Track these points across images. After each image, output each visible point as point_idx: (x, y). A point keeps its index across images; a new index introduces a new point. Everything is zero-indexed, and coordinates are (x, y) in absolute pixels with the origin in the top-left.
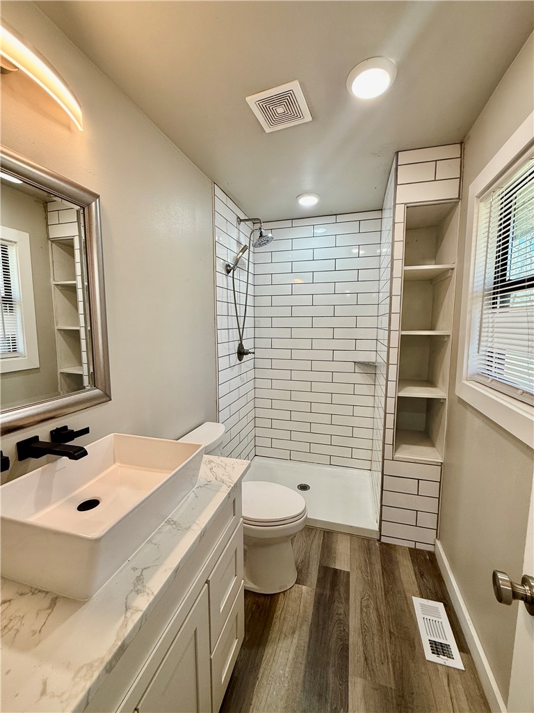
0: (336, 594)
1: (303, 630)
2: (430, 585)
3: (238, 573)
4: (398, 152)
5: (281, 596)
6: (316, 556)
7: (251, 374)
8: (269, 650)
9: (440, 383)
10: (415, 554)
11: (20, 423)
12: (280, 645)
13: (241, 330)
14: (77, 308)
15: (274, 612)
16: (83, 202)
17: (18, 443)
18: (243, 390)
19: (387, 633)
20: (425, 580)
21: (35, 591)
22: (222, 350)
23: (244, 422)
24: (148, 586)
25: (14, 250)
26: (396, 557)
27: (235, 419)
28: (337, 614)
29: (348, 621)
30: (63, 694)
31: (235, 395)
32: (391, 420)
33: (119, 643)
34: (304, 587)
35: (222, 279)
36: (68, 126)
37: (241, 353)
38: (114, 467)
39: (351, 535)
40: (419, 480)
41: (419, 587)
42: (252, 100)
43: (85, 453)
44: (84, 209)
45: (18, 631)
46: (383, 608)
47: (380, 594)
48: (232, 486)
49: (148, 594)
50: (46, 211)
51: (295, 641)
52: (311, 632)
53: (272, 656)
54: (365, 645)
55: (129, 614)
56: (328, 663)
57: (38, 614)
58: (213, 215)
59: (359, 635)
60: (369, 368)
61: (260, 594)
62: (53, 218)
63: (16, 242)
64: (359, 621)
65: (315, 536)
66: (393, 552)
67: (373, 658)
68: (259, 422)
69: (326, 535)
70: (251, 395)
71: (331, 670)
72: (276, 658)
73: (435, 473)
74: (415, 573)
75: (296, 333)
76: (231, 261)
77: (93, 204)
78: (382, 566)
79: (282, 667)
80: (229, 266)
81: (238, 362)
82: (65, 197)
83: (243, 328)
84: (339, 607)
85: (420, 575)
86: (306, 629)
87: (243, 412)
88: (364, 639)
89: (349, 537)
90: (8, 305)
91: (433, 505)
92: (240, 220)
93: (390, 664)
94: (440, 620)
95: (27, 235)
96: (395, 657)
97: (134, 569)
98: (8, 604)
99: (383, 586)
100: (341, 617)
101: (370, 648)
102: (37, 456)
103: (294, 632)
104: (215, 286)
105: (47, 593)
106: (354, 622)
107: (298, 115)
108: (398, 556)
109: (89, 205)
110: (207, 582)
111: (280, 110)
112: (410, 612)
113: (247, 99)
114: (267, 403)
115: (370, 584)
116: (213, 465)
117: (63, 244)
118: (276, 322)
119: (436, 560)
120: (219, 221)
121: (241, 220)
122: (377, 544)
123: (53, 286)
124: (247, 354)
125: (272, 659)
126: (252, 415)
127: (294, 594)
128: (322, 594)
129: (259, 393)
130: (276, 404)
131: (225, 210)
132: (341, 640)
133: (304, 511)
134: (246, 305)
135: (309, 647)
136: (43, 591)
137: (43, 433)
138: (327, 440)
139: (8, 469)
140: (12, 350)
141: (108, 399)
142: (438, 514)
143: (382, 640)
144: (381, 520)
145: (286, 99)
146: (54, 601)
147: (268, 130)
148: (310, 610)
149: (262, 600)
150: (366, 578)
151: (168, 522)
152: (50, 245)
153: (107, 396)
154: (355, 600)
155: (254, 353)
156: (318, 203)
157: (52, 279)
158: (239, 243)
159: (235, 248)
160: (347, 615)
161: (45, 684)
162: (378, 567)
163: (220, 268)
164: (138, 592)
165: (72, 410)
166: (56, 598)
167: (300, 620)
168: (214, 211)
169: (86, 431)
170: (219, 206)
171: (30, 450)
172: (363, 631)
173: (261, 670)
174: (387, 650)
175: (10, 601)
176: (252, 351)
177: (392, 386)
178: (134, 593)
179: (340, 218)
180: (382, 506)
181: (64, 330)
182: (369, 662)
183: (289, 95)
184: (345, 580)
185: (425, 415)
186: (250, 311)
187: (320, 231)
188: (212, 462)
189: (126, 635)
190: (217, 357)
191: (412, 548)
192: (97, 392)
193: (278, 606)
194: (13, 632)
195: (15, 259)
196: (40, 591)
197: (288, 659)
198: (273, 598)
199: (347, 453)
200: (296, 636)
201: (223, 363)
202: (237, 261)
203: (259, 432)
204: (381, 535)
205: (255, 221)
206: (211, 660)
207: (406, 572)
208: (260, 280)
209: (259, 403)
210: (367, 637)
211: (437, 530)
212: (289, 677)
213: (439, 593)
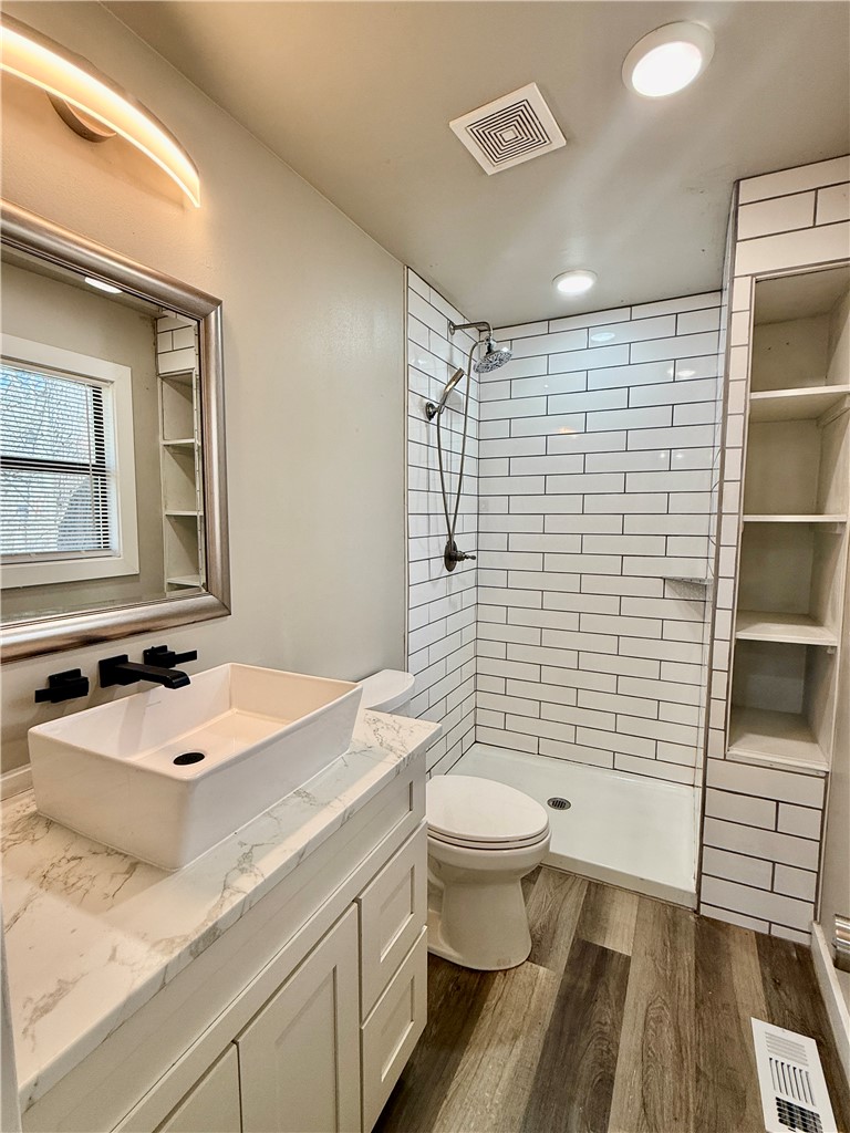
0: (600, 991)
1: (532, 1037)
2: (793, 1004)
3: (416, 909)
4: (737, 183)
5: (499, 979)
6: (570, 921)
7: (470, 597)
8: (469, 1058)
9: (828, 620)
10: (767, 945)
11: (104, 634)
12: (490, 1052)
13: (451, 518)
14: (194, 484)
15: (485, 1000)
16: (199, 310)
17: (100, 662)
18: (454, 623)
19: (692, 1071)
20: (783, 994)
21: (111, 852)
22: (416, 549)
23: (455, 679)
24: (257, 865)
25: (110, 394)
26: (729, 946)
27: (438, 671)
28: (599, 1022)
29: (618, 1038)
30: (134, 964)
31: (437, 631)
32: (721, 683)
33: (210, 924)
34: (542, 969)
35: (418, 429)
36: (180, 203)
37: (452, 557)
38: (229, 713)
39: (641, 896)
40: (778, 802)
41: (769, 1004)
42: (460, 126)
43: (187, 682)
44: (199, 322)
45: (87, 891)
46: (688, 1030)
47: (687, 1003)
48: (405, 756)
49: (256, 875)
50: (156, 333)
51: (517, 1051)
52: (546, 1043)
53: (473, 1066)
54: (645, 1084)
55: (227, 894)
56: (572, 1099)
57: (112, 877)
58: (405, 321)
59: (636, 1063)
60: (694, 590)
61: (463, 967)
62: (164, 343)
63: (112, 382)
64: (639, 1042)
65: (570, 889)
66: (722, 936)
67: (659, 1107)
68: (483, 683)
69: (593, 889)
70: (470, 633)
71: (576, 1111)
72: (480, 1072)
73: (813, 792)
74: (764, 979)
75: (552, 524)
76: (435, 398)
77: (213, 314)
78: (697, 957)
79: (489, 1088)
80: (431, 406)
81: (446, 572)
82: (178, 309)
83: (456, 514)
84: (603, 1012)
85: (774, 982)
86: (538, 1036)
87: (453, 662)
88: (644, 1073)
89: (636, 898)
90: (99, 478)
91: (808, 855)
92: (453, 327)
93: (692, 1124)
94: (805, 1069)
95: (128, 370)
96: (702, 1113)
97: (242, 844)
98: (77, 861)
99: (693, 991)
100: (607, 1029)
101: (654, 1088)
102: (125, 682)
103: (515, 1038)
104: (406, 440)
105: (126, 856)
106: (629, 1040)
107: (541, 138)
108: (732, 944)
109: (206, 316)
110: (356, 900)
111: (509, 135)
112: (743, 1044)
113: (451, 124)
114: (499, 650)
115: (670, 984)
116: (379, 725)
117: (176, 381)
118: (518, 505)
119: (812, 961)
120: (415, 329)
121: (456, 327)
122: (692, 918)
123: (161, 447)
124: (461, 559)
125: (474, 1072)
126: (469, 669)
127: (522, 978)
128: (573, 987)
129: (484, 630)
130: (514, 652)
131: (427, 312)
132: (601, 1065)
133: (545, 830)
134: (461, 474)
135: (540, 1066)
136: (121, 854)
137: (134, 650)
138: (607, 722)
139: (86, 694)
140: (102, 545)
141: (226, 612)
142: (818, 873)
143: (681, 1079)
144: (700, 873)
145: (520, 116)
146: (134, 866)
147: (490, 170)
148: (549, 1008)
149: (464, 977)
150: (661, 972)
151: (298, 793)
152: (159, 385)
153: (224, 609)
154: (636, 1004)
155: (473, 558)
156: (593, 286)
157: (160, 437)
158: (450, 365)
159: (445, 376)
160: (617, 1025)
161: (115, 950)
162: (688, 957)
163: (416, 410)
164: (243, 871)
165: (176, 622)
166: (137, 863)
167: (528, 1019)
168: (406, 314)
169: (192, 656)
170: (415, 306)
171: (116, 673)
172: (645, 1058)
173: (454, 1086)
174: (687, 1096)
175: (80, 858)
176: (475, 554)
177: (724, 620)
178: (237, 871)
179: (638, 312)
180: (702, 845)
181: (175, 516)
182: (650, 1112)
183: (523, 108)
184: (620, 969)
185: (802, 682)
186: (469, 485)
187: (601, 337)
188: (379, 720)
189: (220, 916)
190: (407, 562)
191: (763, 935)
192: (209, 599)
193: (492, 991)
194: (81, 892)
195: (110, 408)
196: (117, 853)
197: (500, 1077)
198: (485, 977)
199: (647, 749)
200: (520, 1044)
201: (417, 572)
202: (446, 396)
203: (482, 700)
204: (699, 902)
205: (482, 327)
206: (361, 1031)
207: (746, 973)
208: (490, 430)
209: (483, 648)
210: (651, 1070)
211: (815, 903)
212: (501, 1106)
213: (811, 1019)
